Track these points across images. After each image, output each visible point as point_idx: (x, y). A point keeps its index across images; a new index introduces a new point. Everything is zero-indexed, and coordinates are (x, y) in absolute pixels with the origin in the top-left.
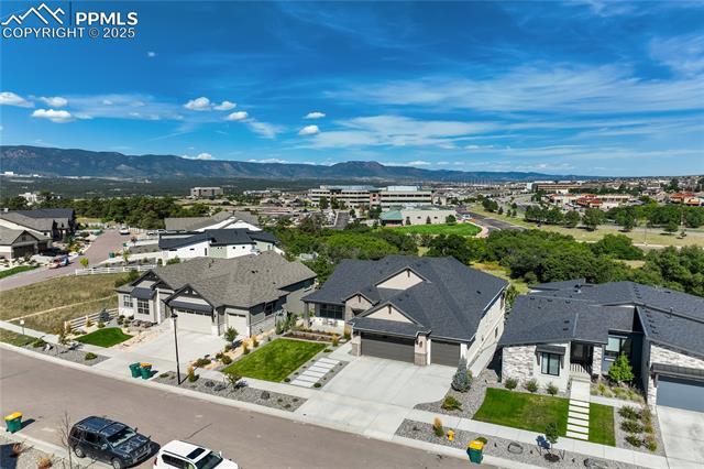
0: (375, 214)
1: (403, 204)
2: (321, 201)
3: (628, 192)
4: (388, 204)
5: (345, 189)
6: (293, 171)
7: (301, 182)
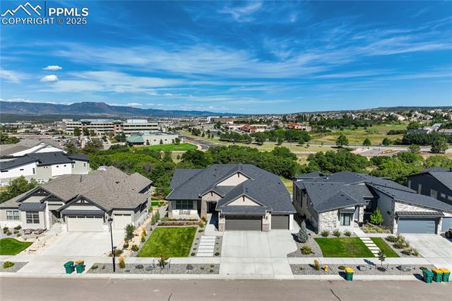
0: (121, 138)
1: (140, 132)
2: (75, 130)
3: (264, 123)
4: (129, 132)
5: (93, 121)
6: (37, 108)
7: (45, 116)
